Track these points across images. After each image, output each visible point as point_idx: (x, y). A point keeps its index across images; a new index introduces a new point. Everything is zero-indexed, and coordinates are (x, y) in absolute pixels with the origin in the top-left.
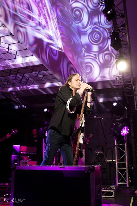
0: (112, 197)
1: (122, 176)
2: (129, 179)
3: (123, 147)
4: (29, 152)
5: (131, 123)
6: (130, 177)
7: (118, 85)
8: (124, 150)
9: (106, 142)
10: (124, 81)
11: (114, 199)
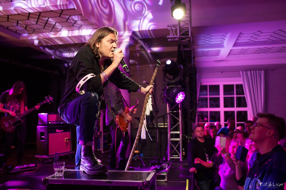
0: (164, 181)
1: (175, 149)
2: (183, 151)
3: (177, 115)
4: (60, 121)
5: (187, 83)
6: (184, 149)
7: (173, 38)
8: (178, 117)
9: (156, 110)
10: (181, 33)
11: (166, 184)
